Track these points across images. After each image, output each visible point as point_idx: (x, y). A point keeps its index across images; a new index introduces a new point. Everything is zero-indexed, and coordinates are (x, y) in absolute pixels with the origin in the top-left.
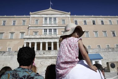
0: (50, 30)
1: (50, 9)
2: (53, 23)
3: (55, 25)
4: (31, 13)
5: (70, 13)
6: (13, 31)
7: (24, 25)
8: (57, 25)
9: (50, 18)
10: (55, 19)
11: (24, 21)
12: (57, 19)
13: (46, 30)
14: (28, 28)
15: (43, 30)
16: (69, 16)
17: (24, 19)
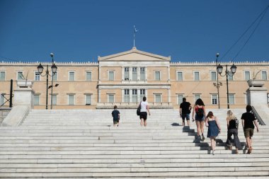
0: (135, 91)
1: (134, 49)
2: (139, 78)
3: (143, 83)
4: (100, 58)
5: (169, 58)
6: (72, 90)
7: (89, 81)
8: (146, 83)
9: (135, 69)
10: (143, 69)
11: (89, 73)
12: (146, 69)
13: (127, 91)
14: (97, 87)
15: (123, 91)
16: (167, 64)
17: (88, 69)
